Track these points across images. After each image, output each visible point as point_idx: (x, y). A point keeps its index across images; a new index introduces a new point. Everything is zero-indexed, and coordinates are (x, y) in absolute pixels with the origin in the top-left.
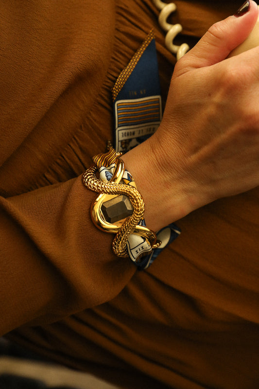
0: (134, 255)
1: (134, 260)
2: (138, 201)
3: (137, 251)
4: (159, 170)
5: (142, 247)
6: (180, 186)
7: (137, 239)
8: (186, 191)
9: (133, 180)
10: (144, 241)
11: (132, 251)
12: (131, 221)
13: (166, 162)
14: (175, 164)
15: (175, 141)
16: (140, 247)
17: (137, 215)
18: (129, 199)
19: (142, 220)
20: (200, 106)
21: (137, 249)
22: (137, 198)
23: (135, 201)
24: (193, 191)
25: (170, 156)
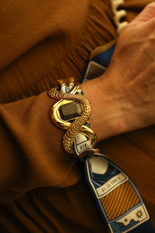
0: (79, 150)
1: (78, 154)
2: (87, 105)
3: (81, 147)
4: (105, 93)
5: (85, 145)
6: (119, 105)
7: (82, 137)
8: (123, 109)
9: (84, 95)
10: (88, 140)
11: (77, 146)
12: (80, 121)
13: (111, 87)
14: (117, 88)
15: (119, 73)
16: (83, 144)
17: (85, 115)
18: (80, 104)
19: (88, 124)
20: (138, 44)
21: (81, 145)
22: (86, 103)
23: (85, 105)
24: (129, 110)
25: (114, 82)
